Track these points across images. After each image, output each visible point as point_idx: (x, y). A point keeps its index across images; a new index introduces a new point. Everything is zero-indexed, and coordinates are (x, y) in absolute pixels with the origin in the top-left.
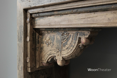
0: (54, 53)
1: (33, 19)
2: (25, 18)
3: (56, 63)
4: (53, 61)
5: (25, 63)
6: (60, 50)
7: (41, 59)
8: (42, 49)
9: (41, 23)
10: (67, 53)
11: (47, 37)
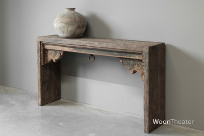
0: (52, 58)
1: (43, 45)
2: (41, 45)
3: (53, 61)
4: (52, 61)
5: (41, 61)
6: (54, 57)
7: (47, 60)
8: (47, 56)
9: (47, 47)
10: (57, 58)
11: (49, 52)
